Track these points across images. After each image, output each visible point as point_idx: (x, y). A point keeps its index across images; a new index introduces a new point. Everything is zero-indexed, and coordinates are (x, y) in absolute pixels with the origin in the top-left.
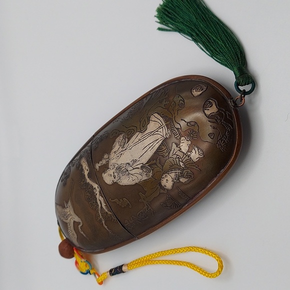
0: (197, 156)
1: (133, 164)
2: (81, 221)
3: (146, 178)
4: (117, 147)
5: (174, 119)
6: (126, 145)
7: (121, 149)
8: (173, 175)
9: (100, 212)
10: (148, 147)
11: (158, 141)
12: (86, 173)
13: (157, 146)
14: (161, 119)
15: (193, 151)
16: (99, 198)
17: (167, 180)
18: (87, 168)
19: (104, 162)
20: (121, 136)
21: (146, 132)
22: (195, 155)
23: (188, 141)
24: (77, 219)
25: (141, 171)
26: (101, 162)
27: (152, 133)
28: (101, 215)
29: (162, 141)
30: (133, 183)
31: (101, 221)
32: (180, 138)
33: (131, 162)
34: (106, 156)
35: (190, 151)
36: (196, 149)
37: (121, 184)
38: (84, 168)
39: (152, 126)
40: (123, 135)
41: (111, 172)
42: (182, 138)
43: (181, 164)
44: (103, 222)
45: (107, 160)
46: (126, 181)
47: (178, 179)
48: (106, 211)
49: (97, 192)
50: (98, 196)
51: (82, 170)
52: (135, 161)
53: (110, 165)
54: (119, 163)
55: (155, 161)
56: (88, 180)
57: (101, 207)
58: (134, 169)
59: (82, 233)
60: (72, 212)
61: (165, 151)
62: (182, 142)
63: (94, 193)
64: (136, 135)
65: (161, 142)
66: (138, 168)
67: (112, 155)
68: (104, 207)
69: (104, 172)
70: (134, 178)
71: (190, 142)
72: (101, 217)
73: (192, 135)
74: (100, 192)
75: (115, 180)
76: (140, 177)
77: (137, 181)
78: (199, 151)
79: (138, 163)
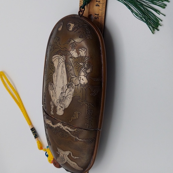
0: (84, 52)
1: (63, 91)
2: (70, 152)
3: (74, 90)
4: (51, 92)
5: (61, 49)
6: (54, 86)
7: (54, 91)
8: (82, 74)
9: (71, 135)
10: (62, 75)
11: (63, 66)
12: (51, 124)
13: (65, 69)
14: (56, 56)
15: (80, 52)
17: (82, 79)
18: (49, 121)
19: (52, 107)
20: (49, 85)
21: (56, 69)
22: (83, 53)
23: (74, 50)
24: (67, 153)
25: (69, 89)
26: (52, 109)
27: (58, 66)
28: (73, 136)
30: (71, 99)
32: (70, 53)
34: (51, 103)
35: (78, 53)
36: (80, 49)
37: (67, 107)
38: (49, 124)
39: (56, 64)
40: (49, 84)
41: (59, 107)
43: (81, 64)
44: (77, 138)
45: (53, 104)
46: (67, 103)
47: (86, 73)
48: (73, 130)
49: (62, 126)
50: (64, 129)
52: (63, 88)
53: (55, 105)
54: (58, 98)
55: (70, 77)
56: (54, 126)
57: (70, 131)
58: (65, 92)
59: (76, 158)
60: (63, 153)
61: (70, 67)
62: (72, 54)
64: (54, 76)
65: (65, 65)
66: (67, 89)
67: (53, 98)
68: (71, 130)
69: (56, 111)
70: (69, 96)
72: (74, 137)
73: (73, 46)
74: (63, 125)
75: (63, 109)
76: (71, 93)
77: (72, 96)
78: (82, 49)
79: (65, 87)
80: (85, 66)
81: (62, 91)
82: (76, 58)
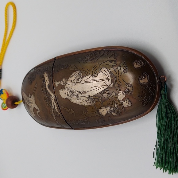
0: (127, 104)
2: (39, 109)
3: (90, 104)
4: (73, 78)
5: (117, 78)
7: (76, 81)
8: (108, 109)
9: (53, 110)
11: (103, 87)
12: (47, 84)
14: (109, 74)
15: (126, 101)
16: (54, 103)
17: (103, 110)
18: (48, 81)
19: (62, 83)
21: (96, 78)
24: (36, 107)
25: (87, 100)
26: (59, 82)
27: (101, 81)
29: (106, 88)
30: (81, 104)
31: (52, 115)
32: (119, 91)
33: (82, 91)
34: (64, 80)
35: (123, 100)
37: (72, 101)
41: (66, 91)
42: (120, 92)
43: (115, 105)
44: (54, 116)
45: (64, 83)
47: (111, 112)
48: (57, 111)
49: (53, 99)
50: (53, 101)
51: (44, 81)
52: (84, 92)
54: (73, 89)
55: (98, 98)
56: (48, 89)
57: (54, 108)
58: (82, 96)
59: (39, 115)
60: (34, 102)
61: (107, 95)
63: (50, 98)
64: (89, 76)
66: (86, 97)
68: (56, 109)
70: (82, 101)
71: (124, 96)
72: (53, 113)
73: (127, 92)
74: (55, 100)
75: (68, 98)
76: (86, 102)
77: (83, 104)
78: (129, 102)
79: (86, 94)
80: (116, 110)
81: (81, 92)
82: (118, 99)
